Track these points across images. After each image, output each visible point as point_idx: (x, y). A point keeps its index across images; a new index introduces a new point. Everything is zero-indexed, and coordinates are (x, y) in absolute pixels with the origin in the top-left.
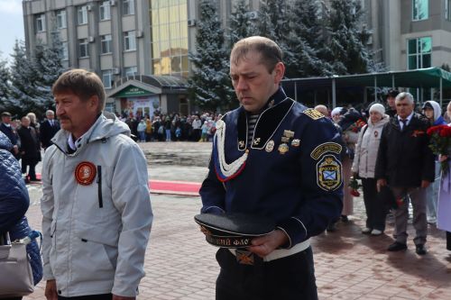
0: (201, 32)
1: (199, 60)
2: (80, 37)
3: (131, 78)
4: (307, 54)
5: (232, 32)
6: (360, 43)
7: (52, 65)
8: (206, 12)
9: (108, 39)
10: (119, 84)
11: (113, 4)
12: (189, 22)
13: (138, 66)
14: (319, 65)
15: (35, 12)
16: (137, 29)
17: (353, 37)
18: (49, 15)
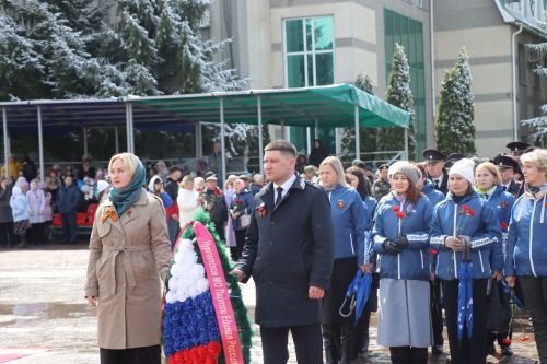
4: (64, 44)
6: (185, 24)
14: (92, 70)
17: (169, 10)
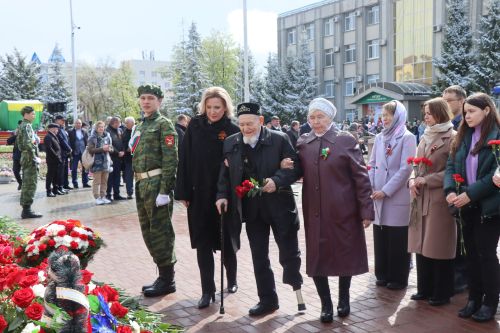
0: (448, 37)
1: (444, 66)
2: (326, 48)
3: (374, 85)
5: (482, 35)
7: (300, 75)
8: (455, 16)
9: (352, 48)
10: (361, 91)
11: (358, 14)
12: (435, 28)
13: (380, 74)
15: (287, 26)
16: (380, 38)
18: (299, 28)
